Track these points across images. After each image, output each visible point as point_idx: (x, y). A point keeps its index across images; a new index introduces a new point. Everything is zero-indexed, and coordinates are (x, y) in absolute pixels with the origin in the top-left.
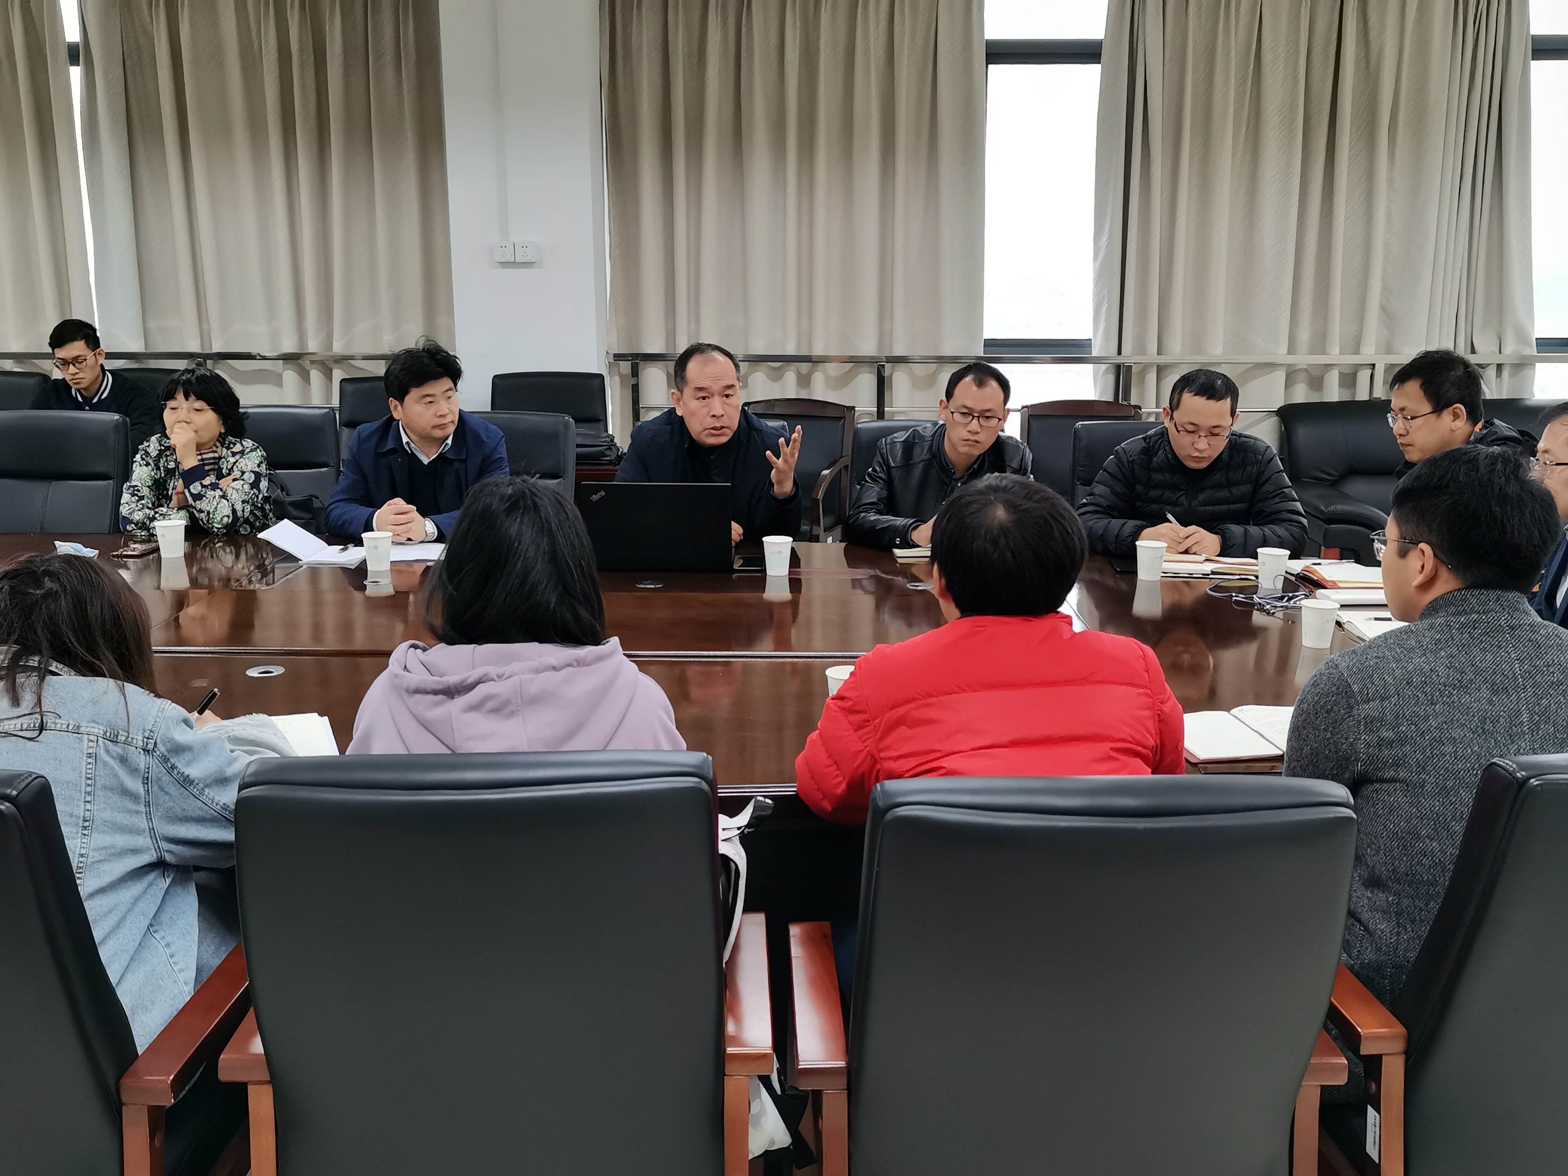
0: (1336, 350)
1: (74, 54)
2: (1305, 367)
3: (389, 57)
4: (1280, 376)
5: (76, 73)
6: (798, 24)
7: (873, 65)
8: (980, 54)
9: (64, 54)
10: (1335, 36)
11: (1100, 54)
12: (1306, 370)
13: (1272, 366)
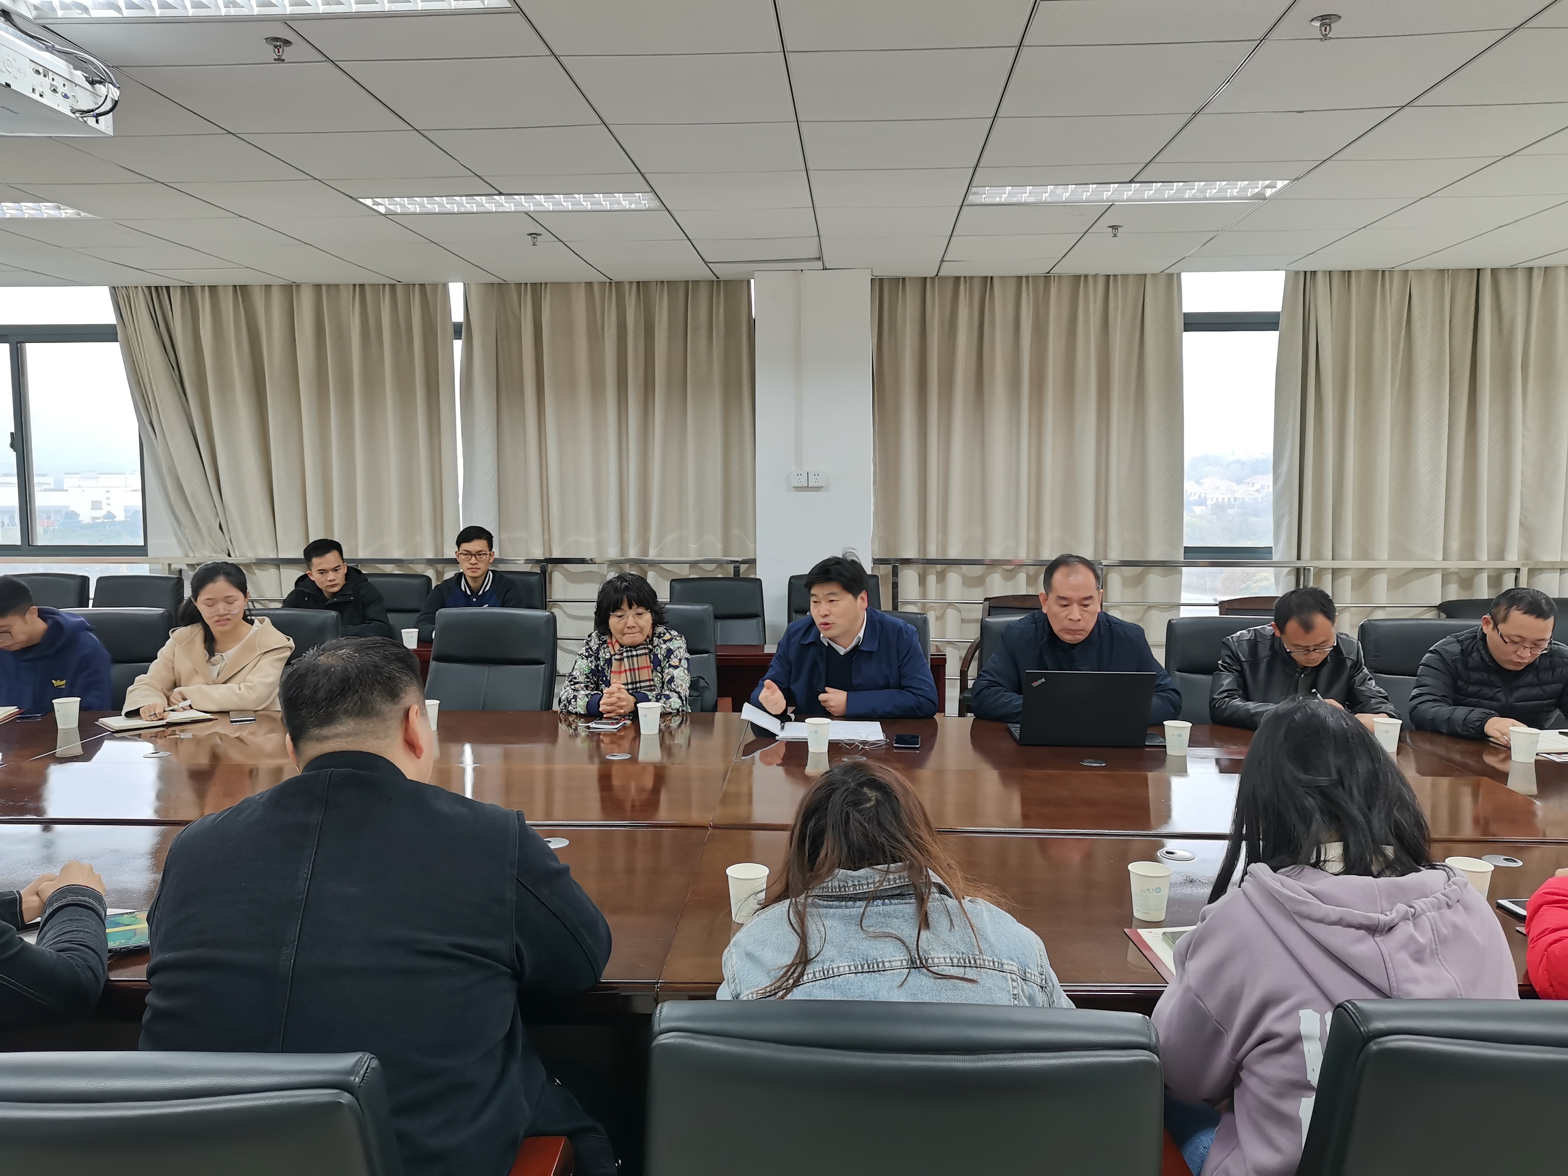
0: (1485, 558)
1: (457, 329)
2: (1457, 570)
3: (703, 331)
4: (1438, 577)
5: (458, 345)
6: (1031, 302)
7: (1092, 333)
8: (1180, 323)
9: (451, 330)
10: (1473, 309)
11: (1278, 323)
12: (1457, 573)
13: (1432, 570)
